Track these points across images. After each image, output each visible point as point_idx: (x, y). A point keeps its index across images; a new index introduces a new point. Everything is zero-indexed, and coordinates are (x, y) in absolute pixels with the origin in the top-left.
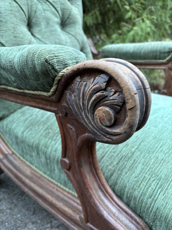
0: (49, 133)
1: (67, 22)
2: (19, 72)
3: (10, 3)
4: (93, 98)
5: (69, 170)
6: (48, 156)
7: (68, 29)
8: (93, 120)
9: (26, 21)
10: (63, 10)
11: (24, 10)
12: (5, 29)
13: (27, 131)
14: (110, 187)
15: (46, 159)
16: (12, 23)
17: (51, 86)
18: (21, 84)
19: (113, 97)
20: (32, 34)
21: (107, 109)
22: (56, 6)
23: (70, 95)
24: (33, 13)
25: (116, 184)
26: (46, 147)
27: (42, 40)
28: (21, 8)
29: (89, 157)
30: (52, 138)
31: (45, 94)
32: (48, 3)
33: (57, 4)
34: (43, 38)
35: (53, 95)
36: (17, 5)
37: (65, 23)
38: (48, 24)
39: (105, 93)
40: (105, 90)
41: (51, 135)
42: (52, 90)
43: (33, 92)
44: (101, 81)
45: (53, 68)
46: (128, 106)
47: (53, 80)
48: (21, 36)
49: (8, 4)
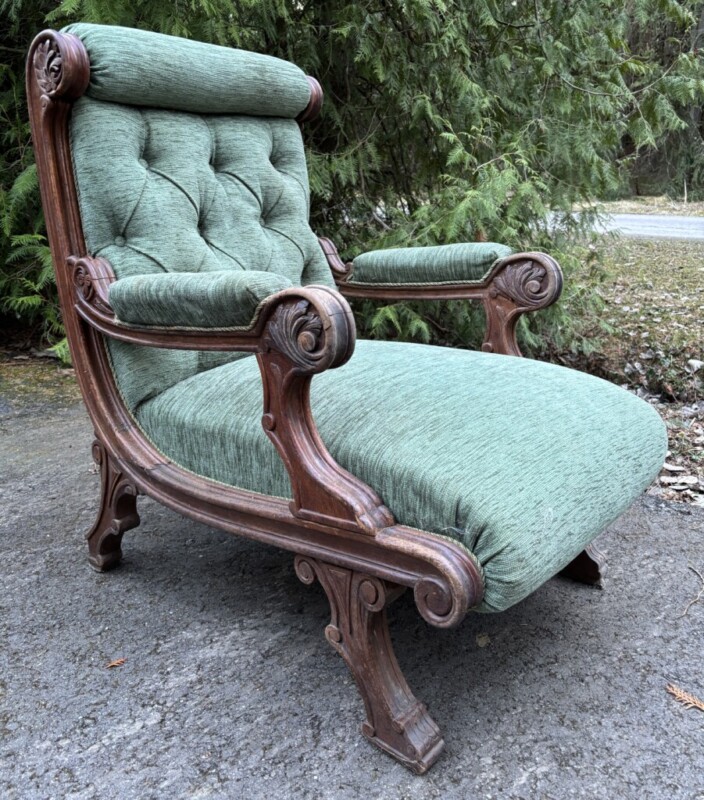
0: (242, 407)
1: (275, 210)
2: (213, 303)
3: (171, 193)
4: (295, 324)
5: (273, 429)
6: (241, 441)
7: (276, 225)
8: (297, 346)
9: (197, 218)
10: (266, 191)
11: (195, 201)
12: (163, 237)
13: (202, 410)
14: (332, 455)
15: (238, 448)
16: (175, 227)
17: (252, 317)
18: (211, 319)
19: (313, 321)
20: (207, 242)
21: (309, 333)
22: (252, 185)
23: (273, 325)
24: (209, 203)
25: (338, 448)
26: (238, 426)
27: (226, 250)
28: (189, 198)
29: (300, 412)
30: (248, 414)
31: (244, 328)
32: (237, 181)
33: (255, 181)
34: (226, 247)
35: (253, 328)
36: (182, 194)
37: (270, 214)
38: (236, 219)
39: (306, 318)
40: (306, 314)
41: (245, 409)
42: (252, 322)
43: (227, 329)
44: (301, 306)
45: (255, 297)
46: (325, 327)
47: (254, 310)
48: (190, 247)
49: (167, 194)
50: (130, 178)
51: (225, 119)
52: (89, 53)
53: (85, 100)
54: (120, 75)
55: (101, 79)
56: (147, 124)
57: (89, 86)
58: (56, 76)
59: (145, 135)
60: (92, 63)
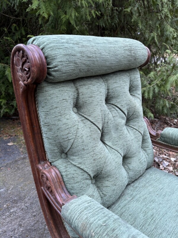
1: (132, 117)
7: (131, 124)
22: (123, 109)
24: (106, 125)
27: (113, 147)
28: (98, 128)
32: (117, 108)
33: (124, 107)
34: (112, 145)
37: (129, 119)
38: (117, 129)
50: (70, 126)
51: (111, 75)
52: (46, 58)
53: (44, 84)
54: (64, 69)
55: (53, 73)
56: (77, 89)
57: (47, 77)
58: (27, 74)
59: (76, 96)
60: (48, 64)
